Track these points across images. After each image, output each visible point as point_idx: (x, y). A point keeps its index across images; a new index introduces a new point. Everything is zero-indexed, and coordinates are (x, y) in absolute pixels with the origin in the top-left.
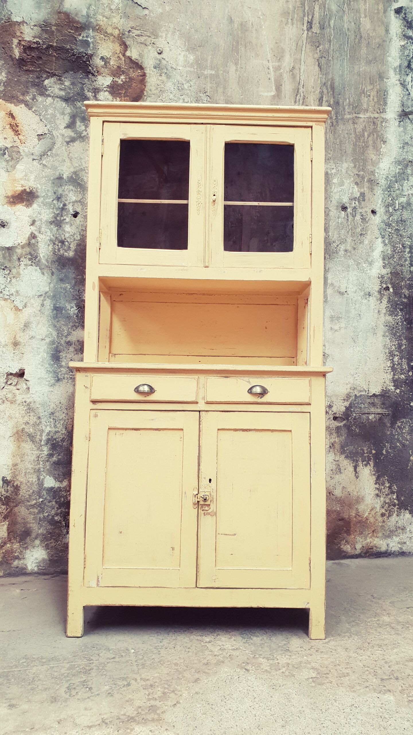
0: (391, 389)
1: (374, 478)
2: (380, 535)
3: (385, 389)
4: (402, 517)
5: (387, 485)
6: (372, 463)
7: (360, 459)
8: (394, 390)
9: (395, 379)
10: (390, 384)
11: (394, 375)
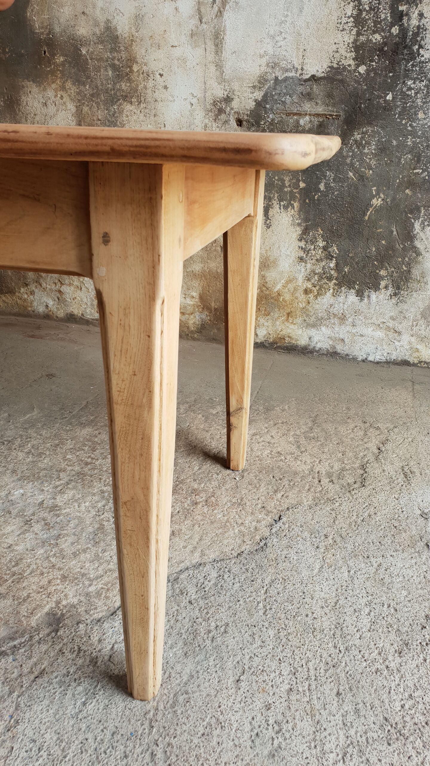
0: (350, 65)
1: (299, 230)
2: (299, 320)
3: (335, 66)
4: (342, 298)
5: (321, 244)
6: (296, 205)
7: (276, 196)
8: (353, 68)
9: (358, 43)
10: (348, 55)
11: (359, 34)
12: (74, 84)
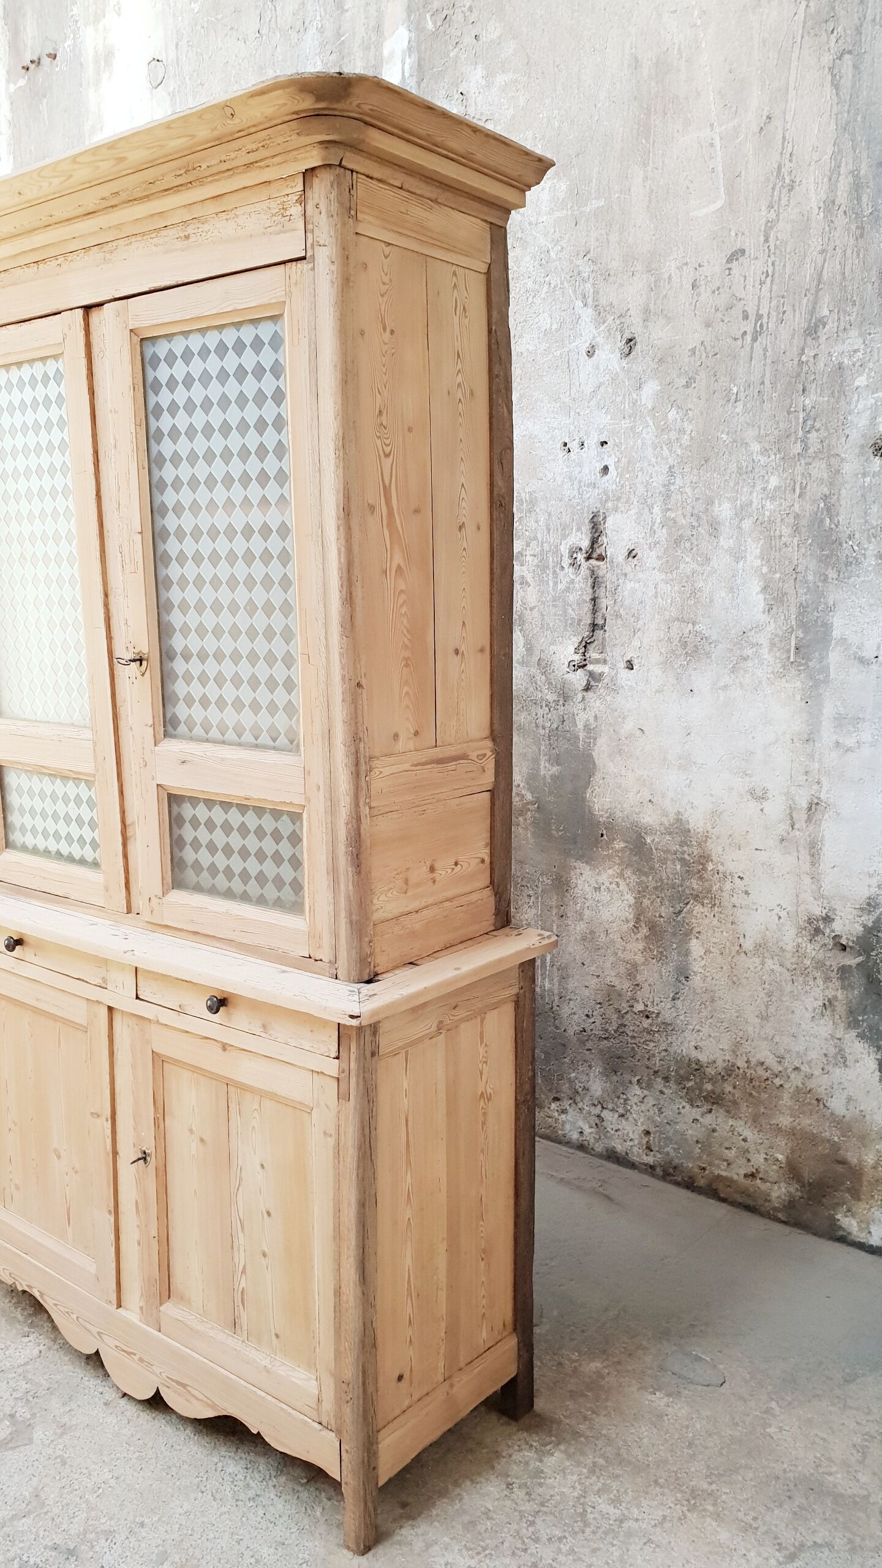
12: (634, 873)
